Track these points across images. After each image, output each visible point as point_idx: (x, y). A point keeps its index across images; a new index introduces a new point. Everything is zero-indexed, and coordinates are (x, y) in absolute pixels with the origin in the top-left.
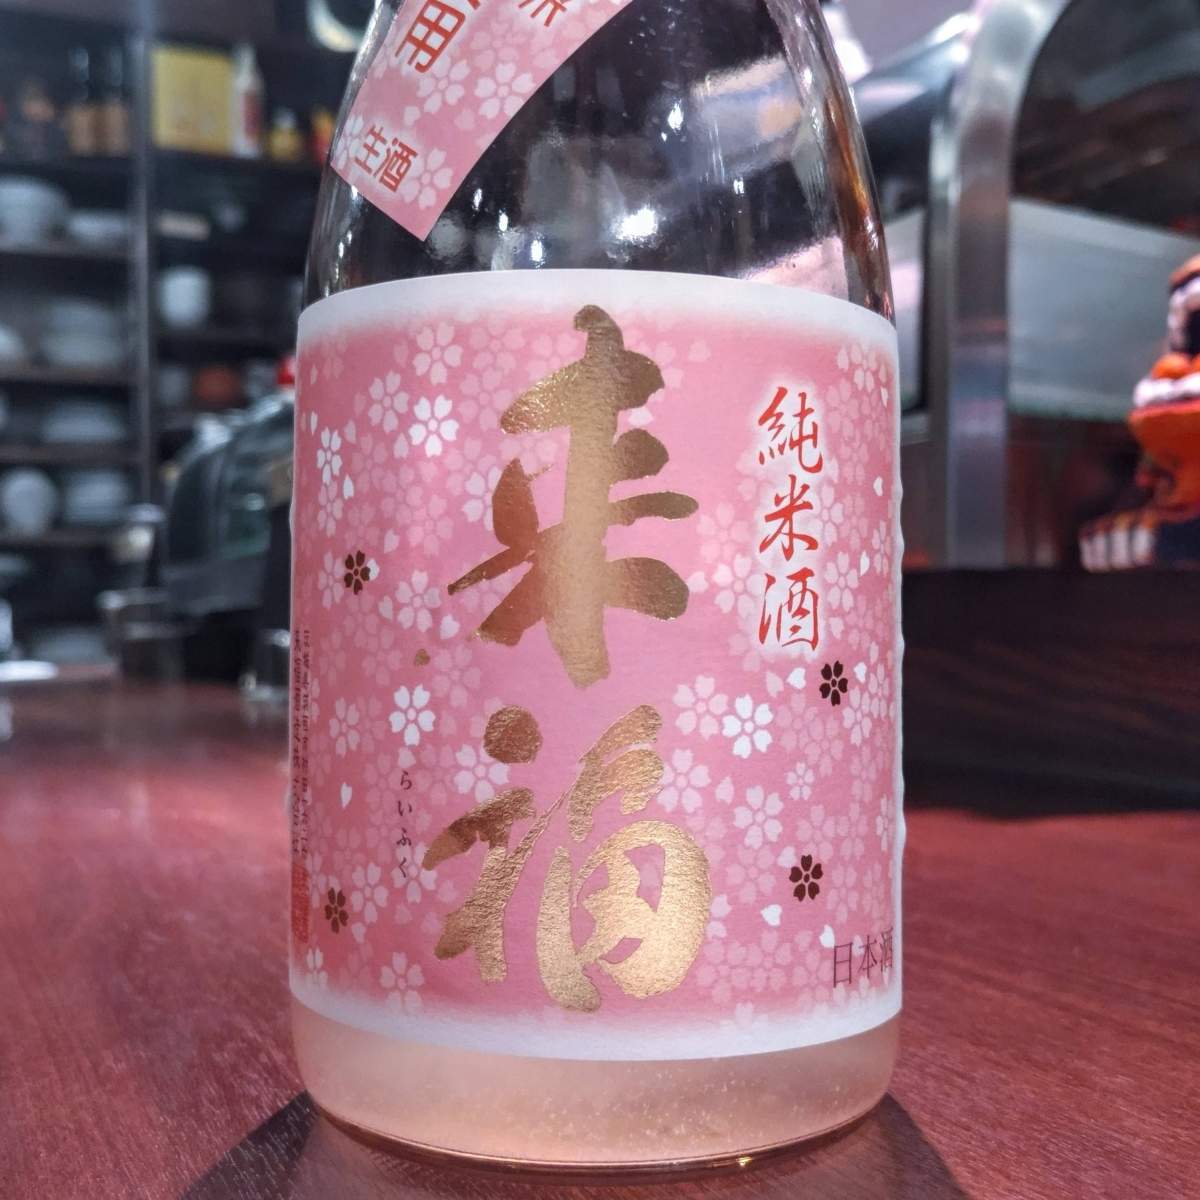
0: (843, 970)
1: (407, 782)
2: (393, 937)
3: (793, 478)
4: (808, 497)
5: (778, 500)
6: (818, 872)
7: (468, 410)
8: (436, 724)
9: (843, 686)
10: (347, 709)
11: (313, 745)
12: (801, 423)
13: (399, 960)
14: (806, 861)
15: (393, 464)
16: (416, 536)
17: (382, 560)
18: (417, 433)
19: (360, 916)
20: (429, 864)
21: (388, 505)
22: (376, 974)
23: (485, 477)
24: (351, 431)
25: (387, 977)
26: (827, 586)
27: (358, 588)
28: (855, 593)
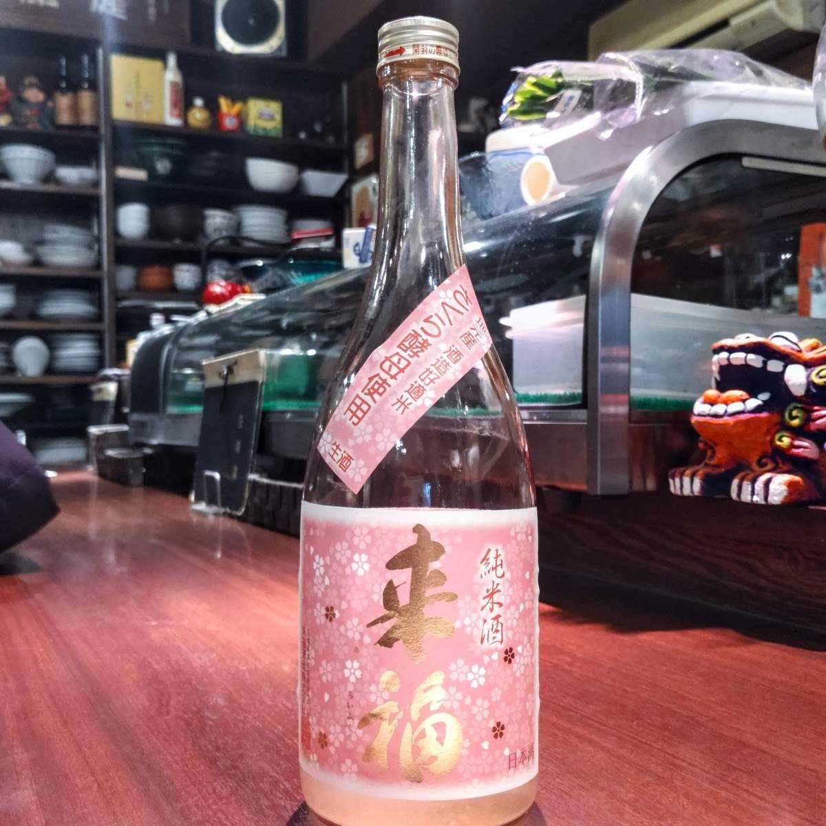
0: (512, 763)
1: (351, 695)
2: (346, 752)
3: (493, 582)
4: (499, 588)
5: (488, 591)
6: (503, 728)
7: (374, 560)
8: (362, 675)
9: (513, 656)
10: (327, 665)
11: (312, 674)
12: (496, 561)
13: (348, 762)
14: (498, 724)
15: (344, 576)
16: (354, 604)
17: (341, 611)
18: (354, 566)
19: (333, 744)
20: (359, 727)
21: (343, 591)
22: (339, 767)
23: (380, 586)
24: (328, 559)
25: (344, 768)
26: (507, 620)
27: (331, 620)
28: (518, 620)
